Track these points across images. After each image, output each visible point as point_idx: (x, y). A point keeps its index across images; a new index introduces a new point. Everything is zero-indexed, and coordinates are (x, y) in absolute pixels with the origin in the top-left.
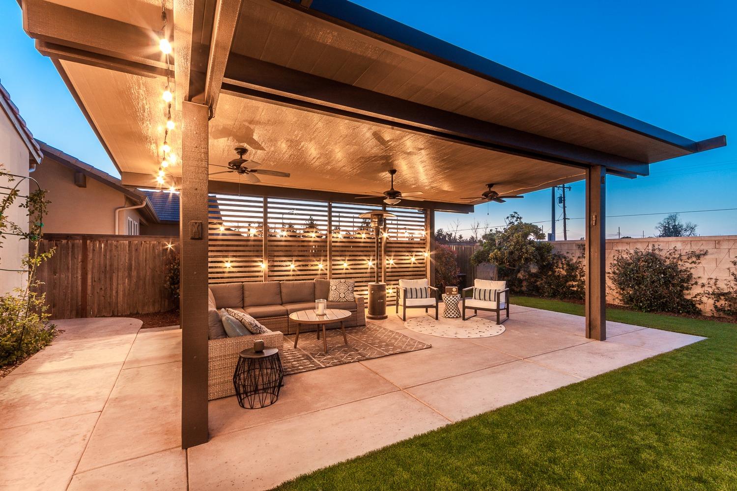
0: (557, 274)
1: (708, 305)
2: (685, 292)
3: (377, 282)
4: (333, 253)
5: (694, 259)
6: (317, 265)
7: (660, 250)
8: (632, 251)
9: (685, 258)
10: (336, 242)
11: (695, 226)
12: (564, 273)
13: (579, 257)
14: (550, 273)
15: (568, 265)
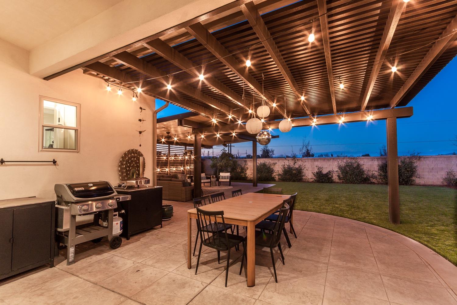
0: (237, 171)
1: (277, 178)
2: (272, 175)
3: (190, 175)
4: (171, 165)
5: (274, 165)
6: (166, 169)
7: (266, 162)
8: (259, 163)
9: (272, 165)
10: (172, 160)
11: (274, 150)
12: (240, 171)
13: (244, 165)
14: (235, 171)
15: (241, 168)
